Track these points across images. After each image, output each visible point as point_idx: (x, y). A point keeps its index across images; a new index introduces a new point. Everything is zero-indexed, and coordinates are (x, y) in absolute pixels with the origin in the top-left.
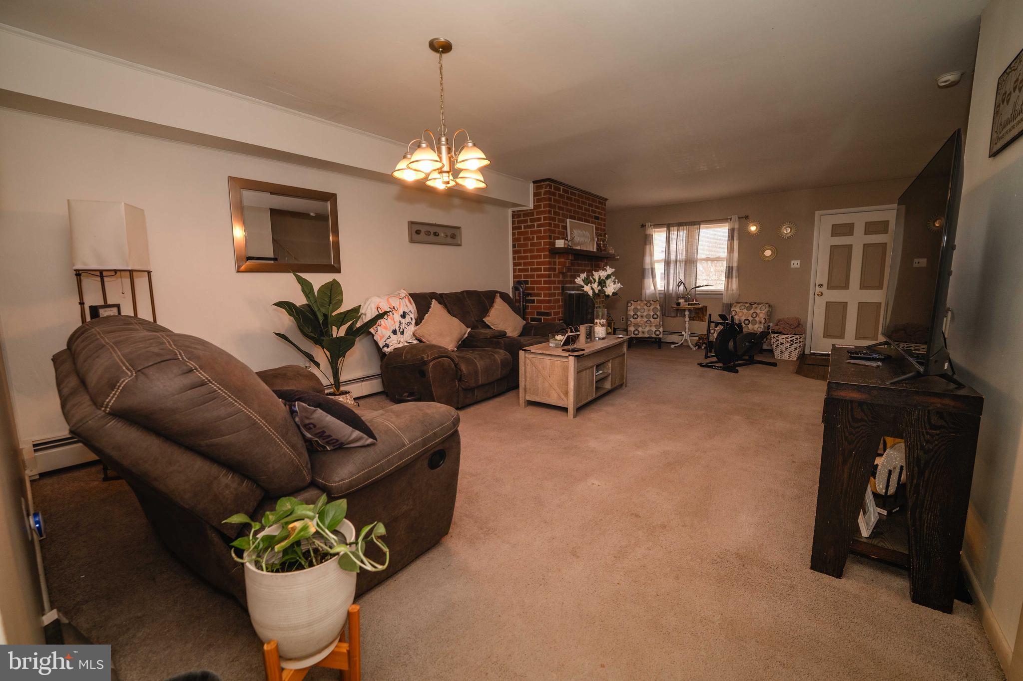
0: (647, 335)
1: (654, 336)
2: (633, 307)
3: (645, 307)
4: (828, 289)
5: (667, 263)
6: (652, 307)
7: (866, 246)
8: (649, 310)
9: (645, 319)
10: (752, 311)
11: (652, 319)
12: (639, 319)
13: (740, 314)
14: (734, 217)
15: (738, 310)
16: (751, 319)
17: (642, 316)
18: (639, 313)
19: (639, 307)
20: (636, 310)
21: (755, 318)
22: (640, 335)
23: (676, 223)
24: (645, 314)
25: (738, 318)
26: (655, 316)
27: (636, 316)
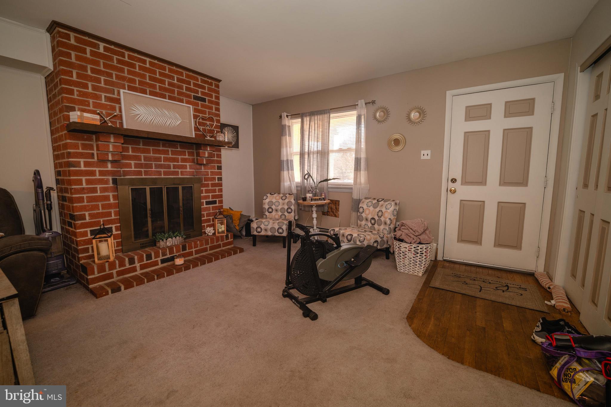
0: (269, 233)
1: (277, 234)
2: (267, 201)
3: (280, 201)
4: (462, 184)
5: (302, 155)
6: (287, 201)
7: (506, 132)
8: (283, 204)
9: (280, 214)
10: (378, 209)
11: (286, 214)
12: (274, 213)
13: (367, 212)
14: (361, 103)
15: (365, 207)
16: (376, 218)
17: (276, 210)
18: (273, 207)
19: (274, 201)
20: (271, 203)
21: (381, 217)
22: (263, 233)
23: (309, 113)
24: (280, 207)
25: (365, 215)
26: (289, 210)
27: (270, 210)
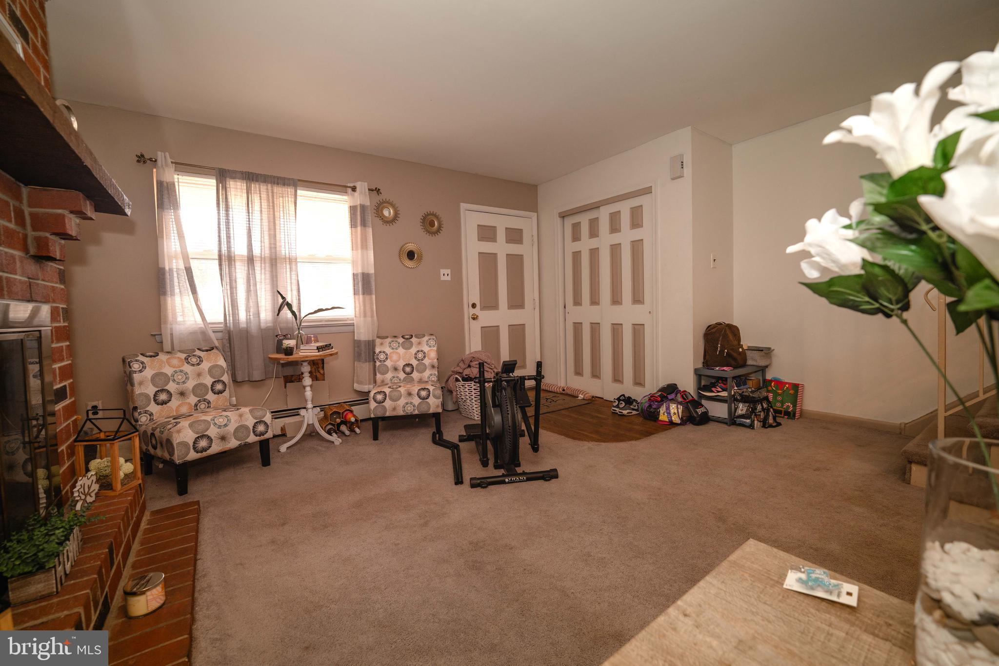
0: (233, 443)
1: (252, 438)
2: (148, 373)
3: (187, 368)
4: (481, 310)
5: (226, 260)
6: (205, 366)
8: (199, 375)
9: (193, 400)
10: (414, 350)
11: (210, 396)
12: (174, 403)
13: (395, 357)
15: (388, 350)
16: (414, 363)
17: (182, 394)
18: (172, 387)
19: (168, 371)
20: (159, 379)
21: (422, 360)
22: (216, 448)
24: (190, 384)
25: (392, 363)
26: (219, 387)
27: (163, 397)
